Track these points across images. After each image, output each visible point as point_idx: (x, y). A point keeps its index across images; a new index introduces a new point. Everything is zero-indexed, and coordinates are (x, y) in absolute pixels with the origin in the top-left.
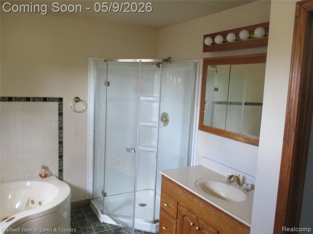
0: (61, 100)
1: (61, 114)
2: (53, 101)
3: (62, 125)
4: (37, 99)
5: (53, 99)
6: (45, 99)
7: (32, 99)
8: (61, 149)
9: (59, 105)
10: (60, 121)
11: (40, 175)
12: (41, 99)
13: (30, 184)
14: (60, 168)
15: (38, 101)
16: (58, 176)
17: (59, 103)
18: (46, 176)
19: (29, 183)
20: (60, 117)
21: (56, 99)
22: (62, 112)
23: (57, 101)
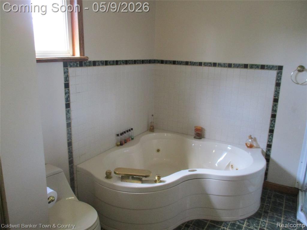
0: (280, 68)
1: (278, 85)
2: (271, 69)
3: (278, 97)
4: (255, 67)
5: (271, 67)
6: (263, 67)
7: (249, 66)
8: (272, 123)
9: (278, 73)
10: (276, 93)
11: (246, 144)
12: (259, 66)
13: (230, 149)
14: (269, 143)
15: (256, 68)
16: (265, 150)
17: (278, 72)
18: (251, 146)
19: (230, 147)
20: (277, 88)
21: (275, 67)
22: (280, 82)
23: (276, 69)
